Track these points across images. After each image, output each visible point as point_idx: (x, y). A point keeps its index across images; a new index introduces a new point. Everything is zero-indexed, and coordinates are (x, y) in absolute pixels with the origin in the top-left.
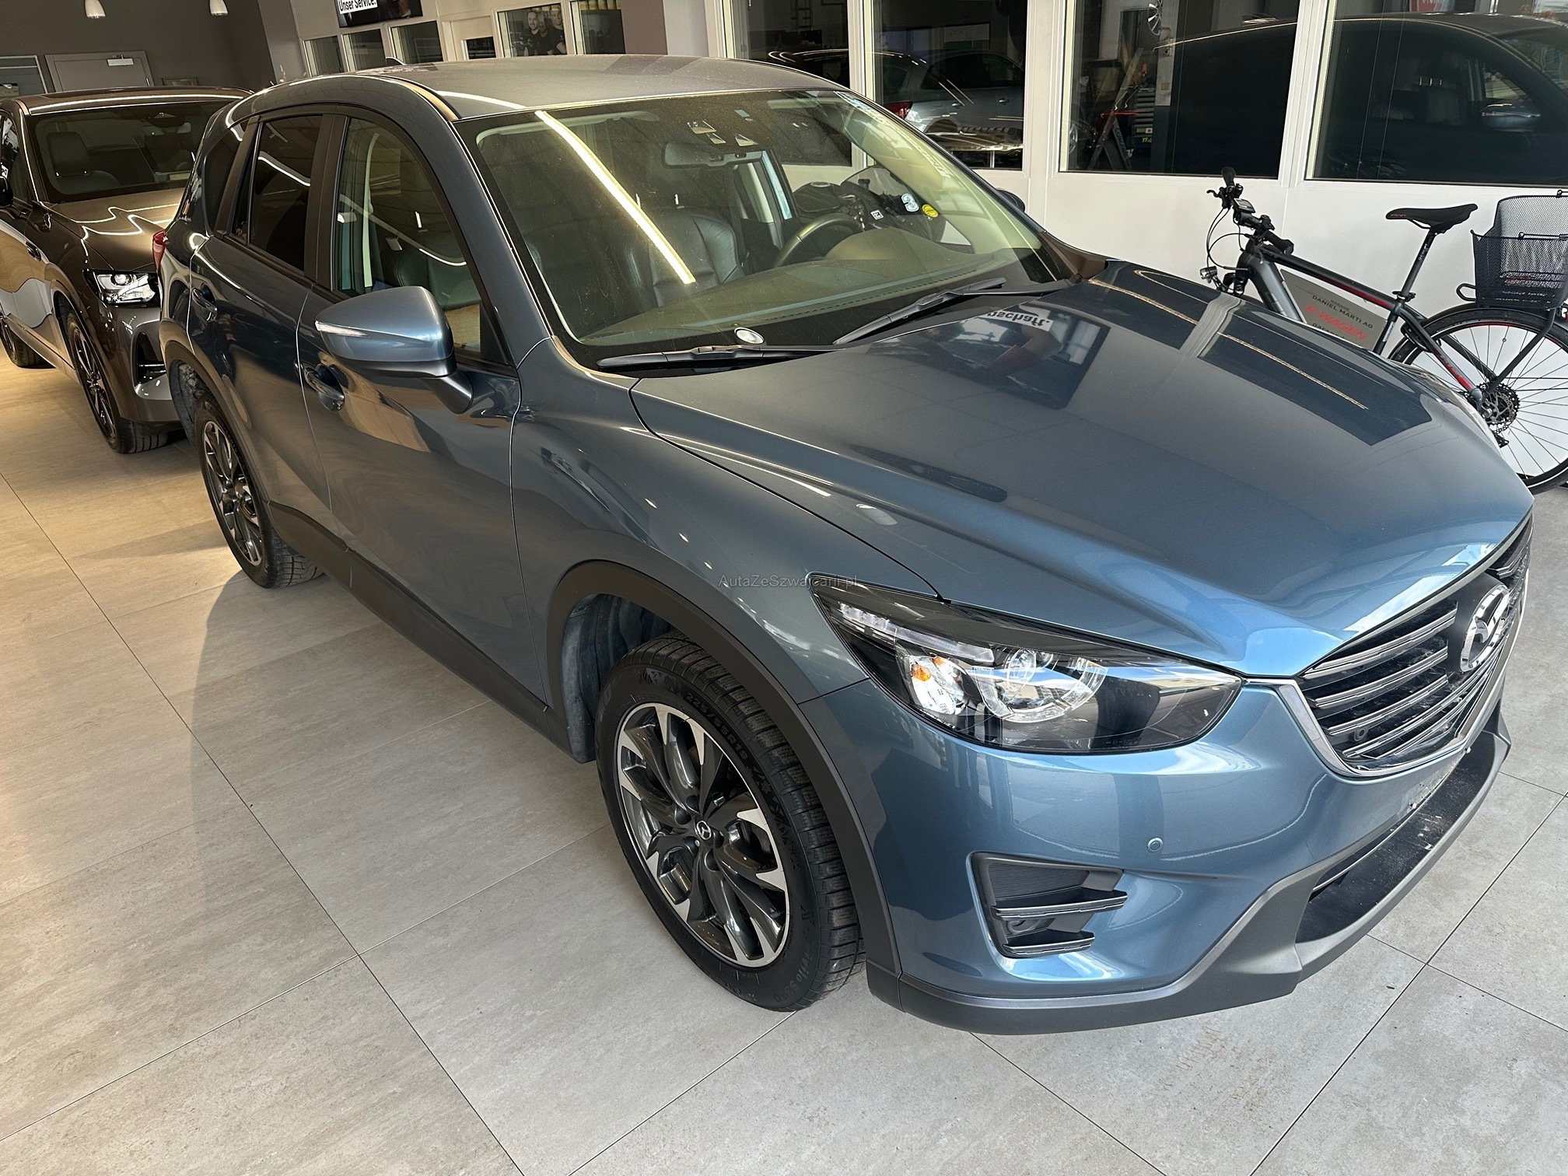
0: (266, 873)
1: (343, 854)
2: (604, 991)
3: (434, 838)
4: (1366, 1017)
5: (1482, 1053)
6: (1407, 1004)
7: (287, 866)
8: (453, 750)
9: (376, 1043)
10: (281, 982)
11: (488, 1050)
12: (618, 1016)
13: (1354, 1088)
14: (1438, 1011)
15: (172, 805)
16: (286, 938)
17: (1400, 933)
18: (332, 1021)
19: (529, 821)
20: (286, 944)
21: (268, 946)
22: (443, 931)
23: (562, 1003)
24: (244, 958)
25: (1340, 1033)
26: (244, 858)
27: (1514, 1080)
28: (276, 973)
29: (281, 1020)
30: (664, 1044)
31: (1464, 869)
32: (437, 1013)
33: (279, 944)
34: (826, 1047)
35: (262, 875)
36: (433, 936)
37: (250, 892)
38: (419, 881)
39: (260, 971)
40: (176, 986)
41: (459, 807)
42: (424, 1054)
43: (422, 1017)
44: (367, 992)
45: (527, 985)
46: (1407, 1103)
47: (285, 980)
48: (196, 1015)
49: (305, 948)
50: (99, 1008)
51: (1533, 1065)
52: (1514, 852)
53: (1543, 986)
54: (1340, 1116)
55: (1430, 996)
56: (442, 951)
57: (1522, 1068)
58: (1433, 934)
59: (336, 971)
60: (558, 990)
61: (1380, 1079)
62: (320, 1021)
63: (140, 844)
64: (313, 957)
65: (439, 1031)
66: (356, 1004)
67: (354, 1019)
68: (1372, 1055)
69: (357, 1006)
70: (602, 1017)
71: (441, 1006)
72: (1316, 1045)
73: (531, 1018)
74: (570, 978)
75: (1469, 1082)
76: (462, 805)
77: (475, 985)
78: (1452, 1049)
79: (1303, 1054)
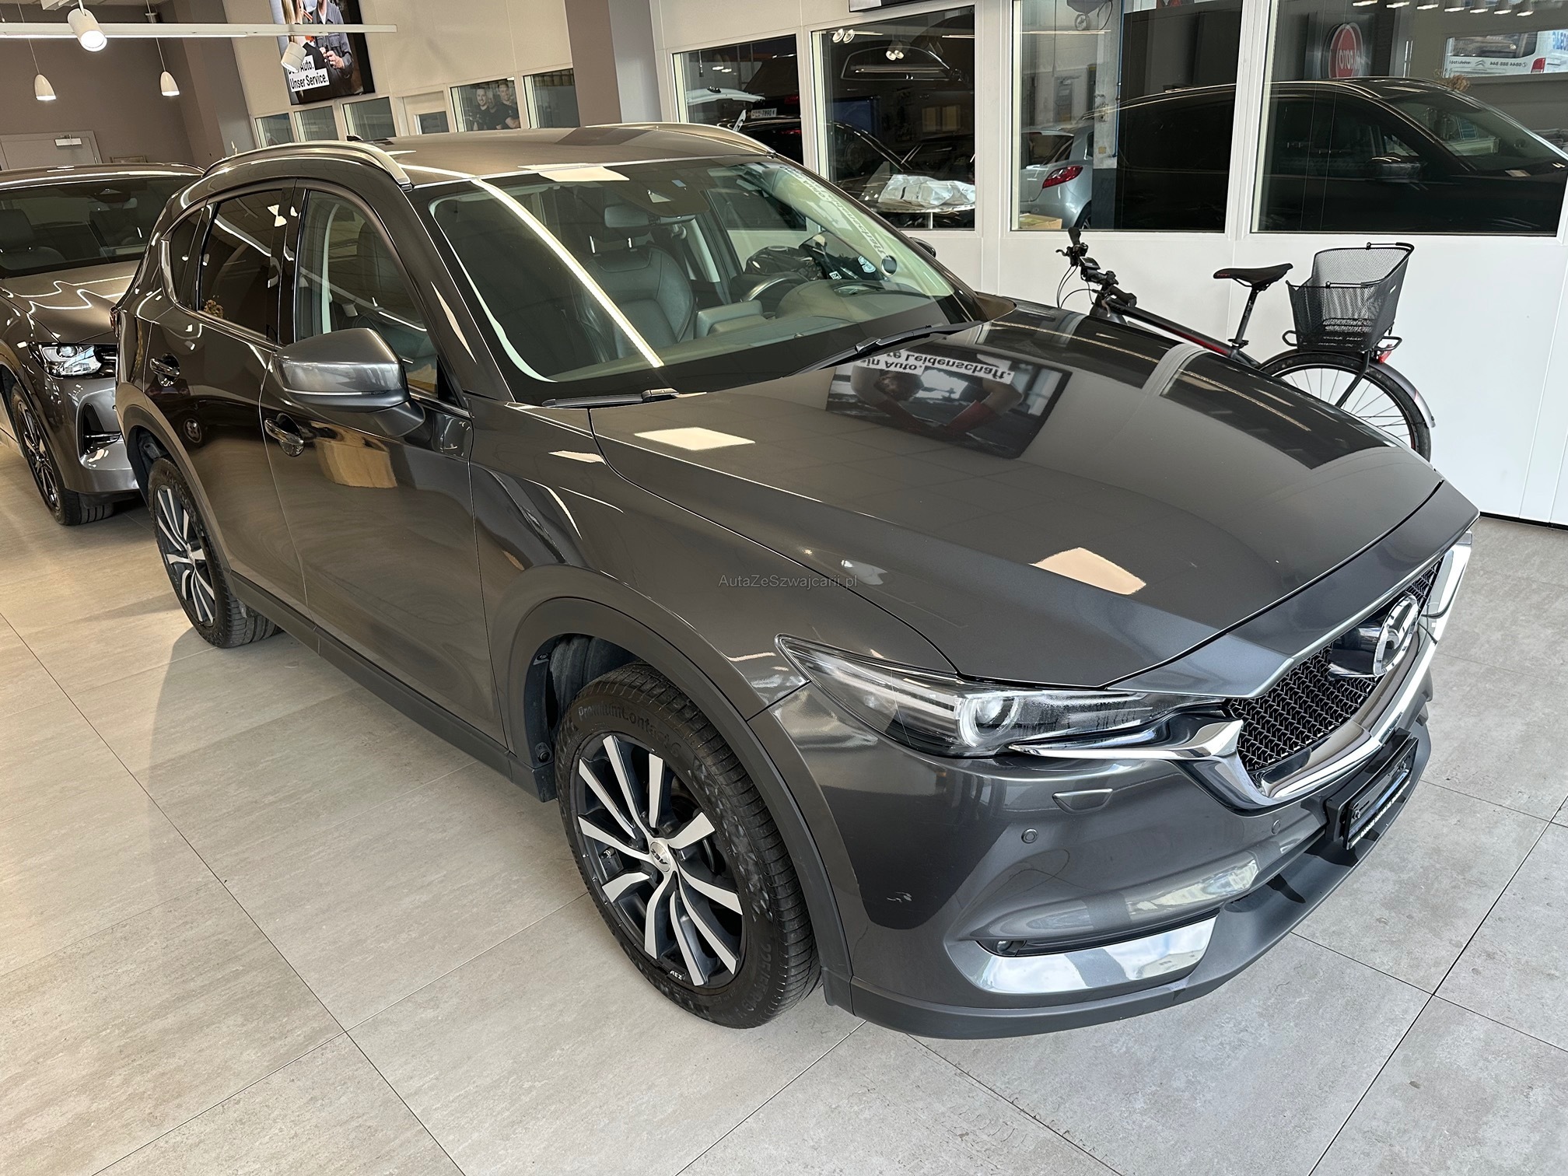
0: (244, 951)
1: (324, 927)
2: (604, 1058)
3: (417, 907)
4: (1379, 1050)
5: (1497, 1082)
6: (1417, 1036)
7: (265, 943)
8: (432, 816)
9: (368, 1124)
10: (266, 1064)
11: (487, 1125)
12: (621, 1084)
13: (1374, 1123)
14: (1450, 1042)
15: (142, 884)
16: (268, 1017)
17: (1405, 962)
18: (320, 1101)
19: (516, 887)
20: (268, 1023)
21: (250, 1026)
22: (432, 1003)
23: (561, 1073)
24: (224, 1040)
25: (1355, 1068)
26: (220, 936)
27: (1532, 1108)
28: (259, 1054)
29: (267, 1103)
30: (670, 1110)
31: (1460, 898)
32: (431, 1088)
33: (261, 1025)
34: (838, 1106)
35: (239, 953)
36: (422, 1009)
37: (227, 971)
38: (405, 952)
39: (241, 1053)
40: (154, 1072)
41: (442, 874)
42: (420, 1132)
43: (416, 1093)
44: (357, 1070)
45: (523, 1055)
46: (1429, 1137)
47: (269, 1061)
48: (177, 1101)
49: (289, 1027)
50: (72, 1099)
51: (1549, 1091)
52: (1507, 880)
53: (1550, 1012)
54: (1363, 1153)
55: (1439, 1027)
56: (432, 1024)
57: (1538, 1095)
58: (1437, 964)
59: (323, 1049)
60: (556, 1060)
61: (1399, 1113)
62: (308, 1103)
63: (109, 925)
64: (299, 1036)
65: (434, 1108)
66: (345, 1083)
67: (344, 1099)
68: (1388, 1089)
69: (346, 1085)
70: (603, 1086)
71: (435, 1081)
72: (1333, 1082)
73: (530, 1089)
74: (567, 1047)
75: (1488, 1112)
76: (445, 872)
77: (469, 1058)
78: (1468, 1080)
79: (1320, 1091)
